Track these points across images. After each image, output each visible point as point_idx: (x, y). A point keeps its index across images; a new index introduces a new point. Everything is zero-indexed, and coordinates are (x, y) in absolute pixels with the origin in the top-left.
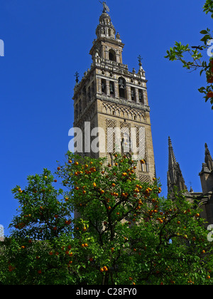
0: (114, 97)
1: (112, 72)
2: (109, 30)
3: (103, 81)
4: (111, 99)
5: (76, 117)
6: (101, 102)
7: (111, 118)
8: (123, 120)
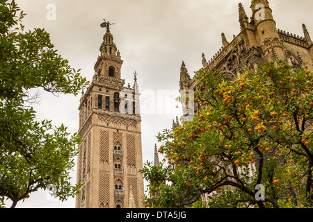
0: (109, 110)
1: (108, 89)
2: (111, 49)
3: (100, 97)
4: (106, 112)
5: (80, 126)
6: (97, 116)
7: (105, 129)
8: (116, 131)
